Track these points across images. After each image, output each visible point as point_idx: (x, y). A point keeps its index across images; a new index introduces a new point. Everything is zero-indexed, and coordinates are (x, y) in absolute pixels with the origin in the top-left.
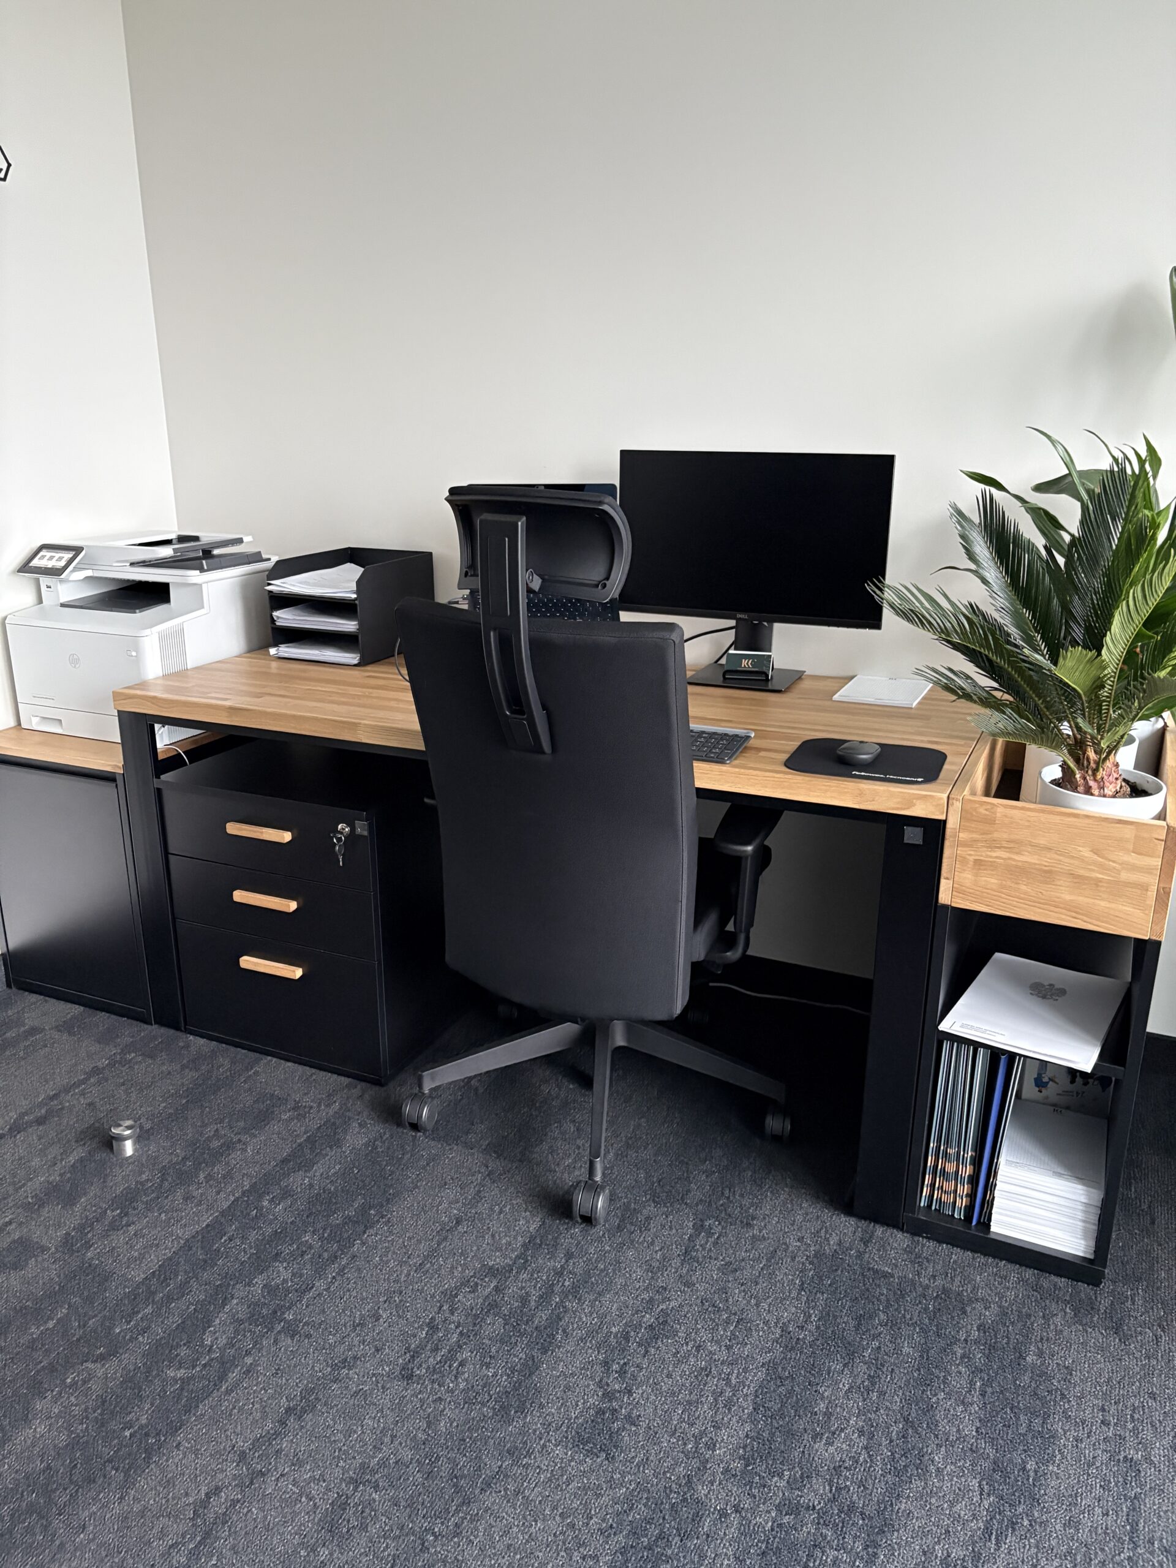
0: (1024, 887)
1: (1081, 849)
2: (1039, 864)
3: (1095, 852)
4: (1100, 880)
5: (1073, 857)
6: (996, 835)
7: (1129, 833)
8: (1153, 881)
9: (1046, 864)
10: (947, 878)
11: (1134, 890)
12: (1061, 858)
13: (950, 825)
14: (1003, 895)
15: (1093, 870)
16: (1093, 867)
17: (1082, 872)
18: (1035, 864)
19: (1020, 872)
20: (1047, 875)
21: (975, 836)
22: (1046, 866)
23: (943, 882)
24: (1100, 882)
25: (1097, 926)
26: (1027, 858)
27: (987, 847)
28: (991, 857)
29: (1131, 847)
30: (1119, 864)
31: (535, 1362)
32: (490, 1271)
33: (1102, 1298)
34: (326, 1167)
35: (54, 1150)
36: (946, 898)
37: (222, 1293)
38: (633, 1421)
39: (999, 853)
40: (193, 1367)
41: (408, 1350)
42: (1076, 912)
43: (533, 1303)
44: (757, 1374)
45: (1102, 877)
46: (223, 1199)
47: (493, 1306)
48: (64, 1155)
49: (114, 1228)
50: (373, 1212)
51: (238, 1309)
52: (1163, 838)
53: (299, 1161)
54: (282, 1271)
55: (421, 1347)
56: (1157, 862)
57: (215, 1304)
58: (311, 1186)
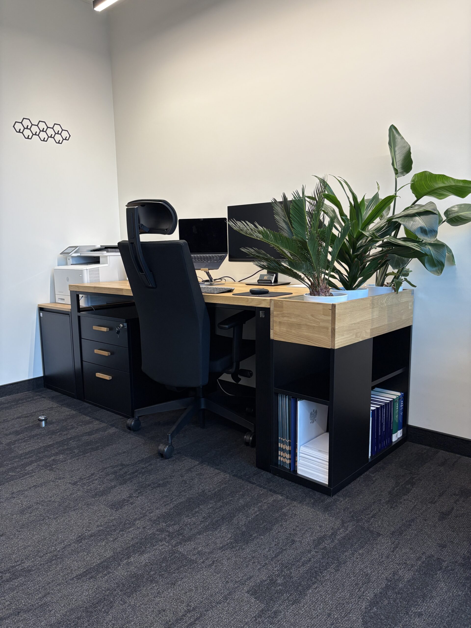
0: (293, 331)
1: (308, 315)
2: (297, 322)
3: (312, 316)
4: (314, 326)
5: (306, 318)
6: (284, 312)
7: (321, 307)
8: (329, 325)
9: (299, 322)
10: (272, 329)
11: (325, 329)
12: (302, 319)
13: (271, 309)
14: (288, 335)
15: (312, 323)
16: (312, 322)
17: (309, 324)
18: (296, 322)
19: (291, 325)
20: (299, 326)
21: (278, 313)
23: (271, 331)
24: (315, 327)
25: (316, 344)
26: (293, 320)
27: (282, 317)
28: (283, 320)
29: (322, 313)
30: (320, 320)
31: (115, 487)
32: (122, 465)
33: (329, 500)
34: (97, 436)
35: (24, 423)
36: (272, 337)
37: (40, 459)
38: (132, 504)
39: (285, 319)
40: (18, 473)
41: (80, 478)
42: (309, 340)
43: (128, 473)
44: (183, 499)
45: (315, 325)
46: (60, 439)
47: (115, 472)
48: (26, 425)
49: (24, 442)
50: (100, 447)
51: (42, 463)
52: (331, 308)
53: (90, 434)
54: (61, 457)
55: (85, 478)
56: (330, 318)
57: (36, 461)
58: (88, 439)
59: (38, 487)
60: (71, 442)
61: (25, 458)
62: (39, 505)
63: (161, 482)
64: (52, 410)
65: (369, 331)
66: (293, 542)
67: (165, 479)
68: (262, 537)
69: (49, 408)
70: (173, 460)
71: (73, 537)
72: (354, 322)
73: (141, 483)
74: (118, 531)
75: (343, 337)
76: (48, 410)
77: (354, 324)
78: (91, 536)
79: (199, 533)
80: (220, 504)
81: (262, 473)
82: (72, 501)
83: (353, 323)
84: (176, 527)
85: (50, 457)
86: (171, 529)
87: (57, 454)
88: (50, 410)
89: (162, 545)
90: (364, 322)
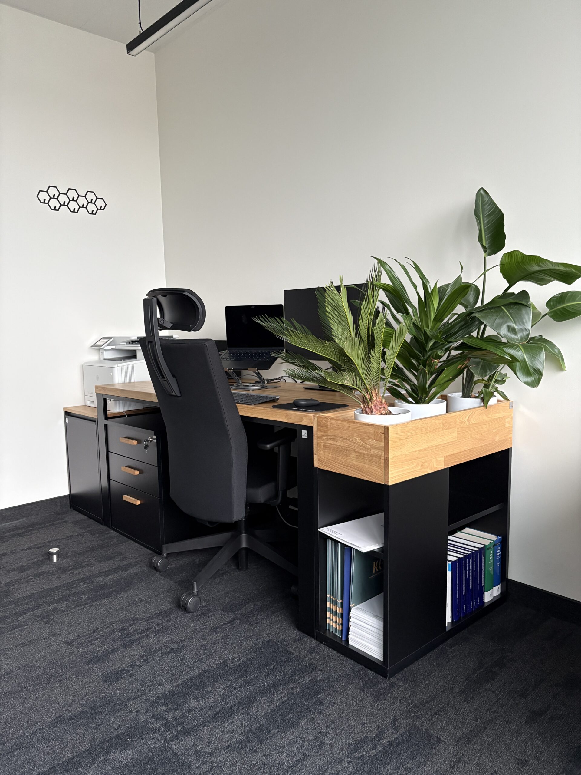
0: (341, 459)
1: (357, 438)
3: (362, 440)
4: (364, 454)
5: (355, 443)
6: (329, 433)
7: (371, 430)
8: (383, 454)
10: (316, 455)
11: (377, 459)
12: (351, 443)
13: (314, 429)
14: (335, 463)
15: (361, 449)
16: (361, 447)
17: (358, 450)
18: (343, 447)
19: (338, 451)
20: (346, 451)
21: (323, 434)
22: (346, 447)
23: (315, 456)
24: (365, 455)
25: (366, 477)
26: (339, 443)
27: (327, 439)
28: (328, 443)
29: (373, 437)
30: (371, 446)
31: (118, 649)
32: (134, 619)
33: (383, 683)
34: (114, 577)
35: (33, 557)
36: (316, 464)
37: (39, 606)
38: (131, 676)
39: (331, 442)
40: (7, 625)
41: (79, 636)
42: (358, 470)
43: (138, 632)
44: (197, 672)
45: (365, 452)
46: (68, 580)
47: (123, 629)
48: (35, 558)
49: (27, 582)
50: (114, 593)
51: (38, 612)
52: (383, 432)
53: (107, 573)
54: (64, 604)
55: (84, 636)
56: (383, 444)
57: (33, 609)
58: (103, 581)
59: (26, 645)
60: (81, 584)
61: (22, 605)
62: (20, 670)
63: (175, 646)
64: (71, 539)
65: (442, 459)
66: (322, 744)
67: (182, 641)
68: (283, 735)
69: (68, 537)
70: (198, 616)
71: (49, 718)
72: (418, 449)
73: (150, 646)
74: (104, 714)
75: (402, 469)
76: (67, 539)
77: (419, 451)
78: (71, 719)
79: (204, 724)
80: (241, 681)
81: (305, 639)
82: (60, 668)
83: (416, 450)
84: (178, 714)
85: (49, 604)
86: (170, 717)
87: (60, 600)
88: (69, 540)
89: (153, 739)
90: (435, 448)
